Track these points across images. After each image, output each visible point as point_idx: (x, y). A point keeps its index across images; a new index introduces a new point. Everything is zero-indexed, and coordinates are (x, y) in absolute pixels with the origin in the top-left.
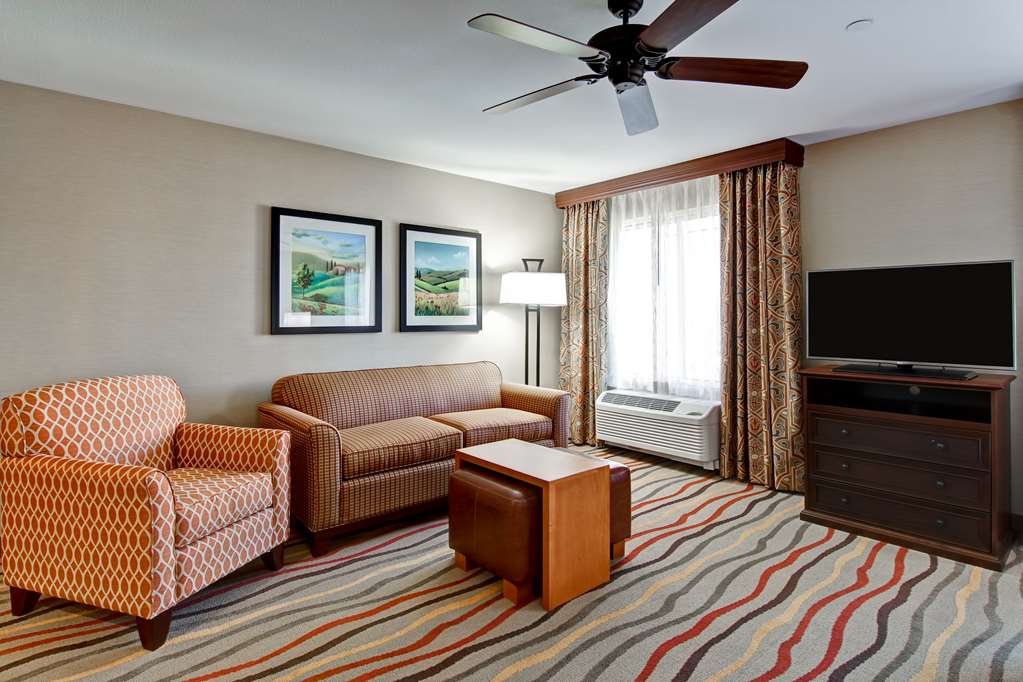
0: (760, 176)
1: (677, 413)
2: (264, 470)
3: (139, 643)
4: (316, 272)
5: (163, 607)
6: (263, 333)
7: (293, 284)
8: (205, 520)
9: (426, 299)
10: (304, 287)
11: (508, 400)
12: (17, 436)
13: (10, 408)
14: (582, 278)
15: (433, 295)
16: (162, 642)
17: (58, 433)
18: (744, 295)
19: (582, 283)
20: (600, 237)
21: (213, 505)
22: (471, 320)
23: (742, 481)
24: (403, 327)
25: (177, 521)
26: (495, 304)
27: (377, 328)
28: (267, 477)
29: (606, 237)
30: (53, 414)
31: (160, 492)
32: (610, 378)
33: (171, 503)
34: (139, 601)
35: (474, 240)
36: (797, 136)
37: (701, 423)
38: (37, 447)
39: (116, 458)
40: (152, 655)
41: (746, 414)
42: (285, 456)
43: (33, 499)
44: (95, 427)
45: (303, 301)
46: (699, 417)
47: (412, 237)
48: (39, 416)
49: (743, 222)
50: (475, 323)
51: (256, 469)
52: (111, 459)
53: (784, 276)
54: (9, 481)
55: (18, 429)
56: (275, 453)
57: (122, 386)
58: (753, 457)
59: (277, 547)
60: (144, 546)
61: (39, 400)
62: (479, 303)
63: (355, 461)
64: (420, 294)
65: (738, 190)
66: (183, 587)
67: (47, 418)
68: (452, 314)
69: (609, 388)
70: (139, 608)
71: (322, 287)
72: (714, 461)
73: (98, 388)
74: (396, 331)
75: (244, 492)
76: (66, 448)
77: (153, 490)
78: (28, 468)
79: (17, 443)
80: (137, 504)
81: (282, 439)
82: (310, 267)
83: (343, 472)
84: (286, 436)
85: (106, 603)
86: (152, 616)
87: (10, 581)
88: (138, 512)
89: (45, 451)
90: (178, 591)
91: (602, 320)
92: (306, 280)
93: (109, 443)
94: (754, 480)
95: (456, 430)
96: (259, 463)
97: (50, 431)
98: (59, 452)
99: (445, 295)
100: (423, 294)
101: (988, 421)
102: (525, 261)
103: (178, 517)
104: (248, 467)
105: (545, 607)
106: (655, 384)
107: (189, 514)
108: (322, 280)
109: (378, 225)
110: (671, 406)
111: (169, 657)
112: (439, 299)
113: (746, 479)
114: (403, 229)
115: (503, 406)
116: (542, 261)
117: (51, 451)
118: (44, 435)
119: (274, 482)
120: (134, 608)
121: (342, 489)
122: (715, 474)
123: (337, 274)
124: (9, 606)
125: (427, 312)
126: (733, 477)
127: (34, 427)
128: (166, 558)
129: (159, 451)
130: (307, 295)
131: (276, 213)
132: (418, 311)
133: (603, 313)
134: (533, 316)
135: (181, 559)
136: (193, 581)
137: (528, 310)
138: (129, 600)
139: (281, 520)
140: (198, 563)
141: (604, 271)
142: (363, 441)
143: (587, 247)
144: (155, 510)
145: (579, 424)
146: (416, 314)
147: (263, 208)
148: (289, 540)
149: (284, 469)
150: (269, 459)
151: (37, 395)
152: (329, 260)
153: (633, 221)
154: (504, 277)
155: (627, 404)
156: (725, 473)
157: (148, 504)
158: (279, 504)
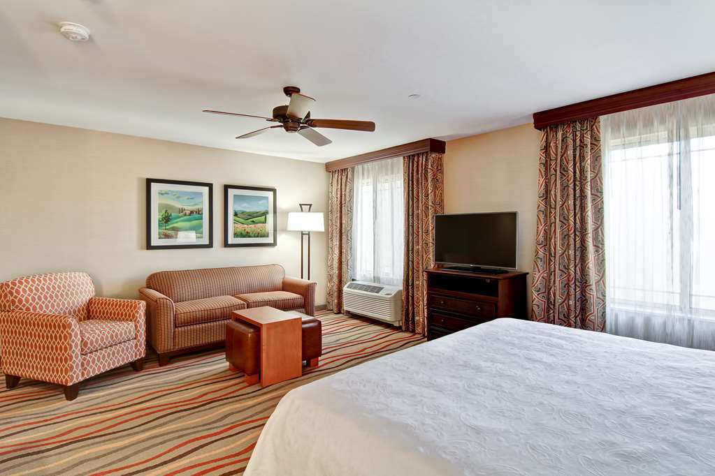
0: (420, 159)
1: (382, 294)
2: (131, 320)
3: (65, 398)
4: (173, 214)
5: (76, 381)
6: (142, 249)
7: (159, 221)
8: (97, 342)
9: (240, 227)
10: (166, 223)
11: (286, 287)
12: (8, 301)
13: (4, 288)
14: (339, 215)
15: (246, 226)
16: (76, 398)
17: (27, 300)
18: (413, 227)
19: (339, 217)
20: (348, 190)
21: (101, 335)
22: (270, 240)
23: (412, 332)
24: (226, 244)
25: (82, 341)
26: (285, 230)
27: (210, 245)
28: (132, 324)
29: (351, 190)
30: (25, 291)
31: (73, 327)
32: (354, 275)
33: (79, 333)
34: (64, 377)
35: (272, 193)
36: (442, 137)
37: (390, 300)
38: (17, 307)
39: (62, 312)
40: (69, 402)
41: (413, 294)
42: (142, 314)
43: (16, 331)
44: (46, 298)
45: (165, 231)
46: (389, 296)
47: (231, 192)
48: (18, 292)
49: (413, 185)
50: (272, 242)
51: (127, 320)
52: (60, 313)
53: (430, 217)
54: (4, 323)
55: (8, 298)
56: (137, 312)
57: (55, 278)
58: (417, 318)
59: (138, 360)
60: (66, 351)
61: (18, 284)
62: (275, 230)
63: (182, 318)
64: (236, 225)
65: (411, 167)
66: (85, 373)
67: (22, 293)
68: (258, 237)
69: (353, 280)
70: (64, 380)
71: (177, 222)
72: (399, 321)
73: (47, 278)
74: (222, 247)
75: (118, 330)
76: (31, 308)
77: (70, 325)
78: (13, 317)
79: (7, 305)
80: (62, 332)
81: (141, 305)
82: (169, 212)
83: (175, 323)
84: (143, 304)
85: (49, 379)
86: (70, 384)
87: (5, 371)
88: (63, 335)
89: (21, 309)
90: (83, 374)
91: (350, 239)
92: (166, 219)
93: (58, 305)
94: (417, 331)
95: (242, 302)
96: (129, 317)
97: (23, 299)
98: (28, 309)
99: (253, 226)
100: (239, 225)
101: (498, 296)
102: (301, 205)
103: (83, 340)
104: (123, 319)
105: (262, 385)
106: (374, 277)
107: (88, 338)
108: (175, 219)
109: (210, 186)
110: (379, 290)
111: (78, 403)
112: (250, 228)
113: (413, 331)
114: (226, 188)
115: (283, 290)
116: (311, 205)
117: (24, 309)
118: (20, 301)
119: (136, 326)
120: (62, 381)
121: (174, 332)
122: (398, 329)
123: (185, 215)
124: (5, 385)
125: (242, 236)
126: (407, 330)
127: (16, 297)
128: (77, 358)
129: (79, 311)
130: (167, 227)
131: (149, 182)
132: (236, 235)
133: (349, 236)
134: (306, 237)
135: (84, 359)
136: (91, 370)
137: (302, 234)
138: (60, 377)
139: (140, 346)
140: (93, 362)
141: (350, 211)
142: (187, 308)
143: (341, 196)
144: (70, 335)
145: (336, 301)
146: (234, 237)
147: (141, 179)
148: (146, 356)
149: (142, 320)
150: (134, 315)
151: (17, 282)
152: (181, 207)
153: (365, 181)
154: (290, 214)
155: (359, 289)
156: (404, 328)
157: (67, 332)
158: (139, 338)
